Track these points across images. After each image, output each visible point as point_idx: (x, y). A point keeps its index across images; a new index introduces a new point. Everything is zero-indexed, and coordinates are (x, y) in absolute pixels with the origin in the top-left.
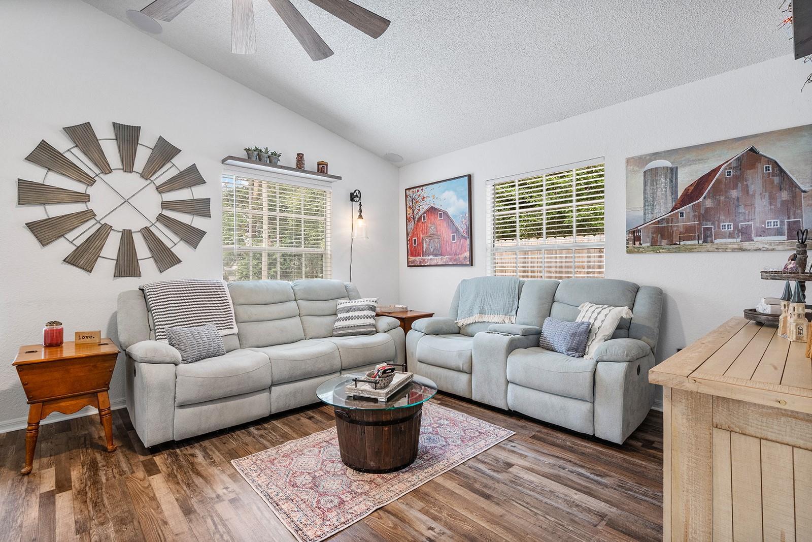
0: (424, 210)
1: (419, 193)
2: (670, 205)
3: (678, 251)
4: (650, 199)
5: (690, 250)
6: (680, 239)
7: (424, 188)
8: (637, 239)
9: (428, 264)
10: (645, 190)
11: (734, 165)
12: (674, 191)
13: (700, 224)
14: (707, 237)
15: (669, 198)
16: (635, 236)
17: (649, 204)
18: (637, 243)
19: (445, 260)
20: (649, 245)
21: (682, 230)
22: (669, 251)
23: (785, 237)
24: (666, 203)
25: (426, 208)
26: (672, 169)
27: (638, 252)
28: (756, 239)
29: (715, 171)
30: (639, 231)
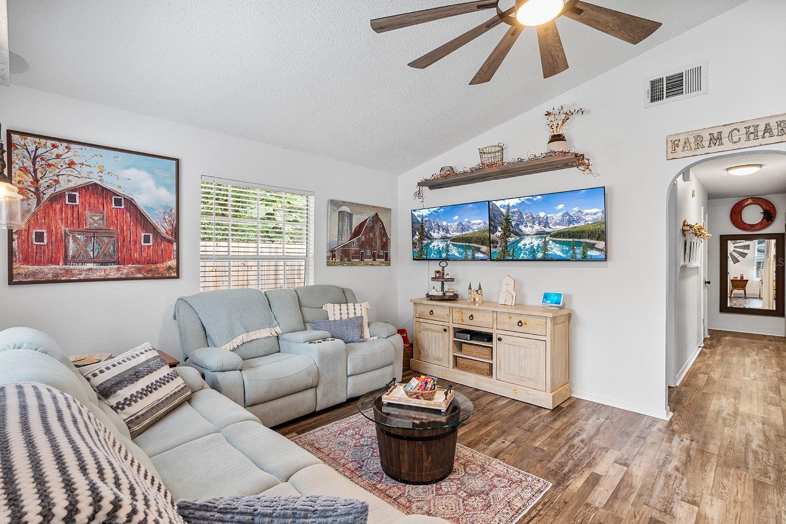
0: (72, 185)
1: (56, 151)
2: (349, 237)
3: (352, 265)
4: (341, 231)
5: (356, 265)
6: (354, 258)
7: (73, 146)
8: (334, 256)
9: (82, 277)
10: (339, 224)
11: (371, 220)
12: (351, 229)
13: (360, 250)
14: (362, 257)
15: (349, 232)
16: (332, 254)
17: (340, 234)
18: (334, 259)
19: (125, 271)
20: (339, 260)
21: (353, 252)
22: (348, 265)
23: (384, 260)
24: (347, 235)
25: (76, 182)
26: (350, 214)
27: (334, 265)
28: (377, 260)
29: (366, 221)
30: (335, 251)
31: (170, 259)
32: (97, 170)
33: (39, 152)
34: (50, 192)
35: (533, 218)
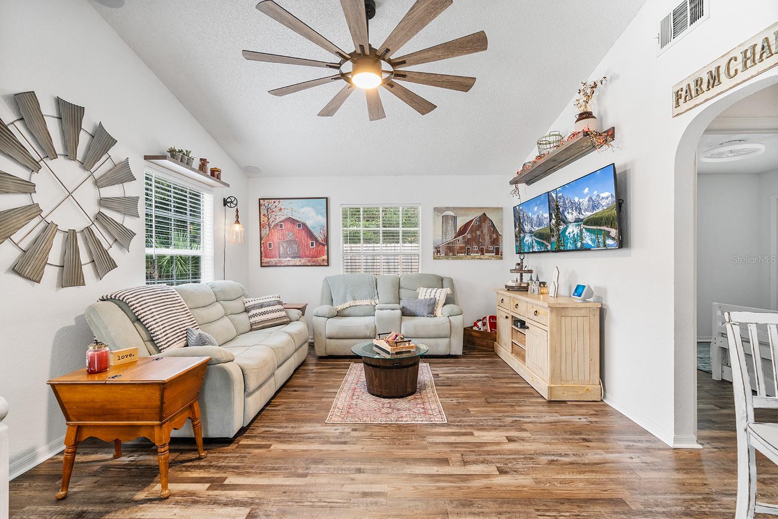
0: (281, 220)
1: (275, 204)
2: (454, 235)
3: (458, 258)
4: (445, 231)
5: (461, 259)
6: (458, 253)
7: (281, 201)
8: (438, 252)
9: (285, 264)
10: (443, 226)
11: (478, 220)
12: (455, 229)
13: (466, 246)
14: (468, 252)
15: (453, 231)
16: (437, 250)
17: (445, 233)
18: (439, 254)
19: (303, 262)
20: (444, 255)
21: (458, 248)
22: (453, 259)
23: (494, 254)
24: (452, 234)
25: (283, 218)
26: (454, 217)
27: (439, 259)
28: (485, 254)
29: (471, 221)
30: (439, 247)
31: (324, 255)
32: (290, 210)
33: (270, 206)
34: (273, 224)
35: (572, 203)
